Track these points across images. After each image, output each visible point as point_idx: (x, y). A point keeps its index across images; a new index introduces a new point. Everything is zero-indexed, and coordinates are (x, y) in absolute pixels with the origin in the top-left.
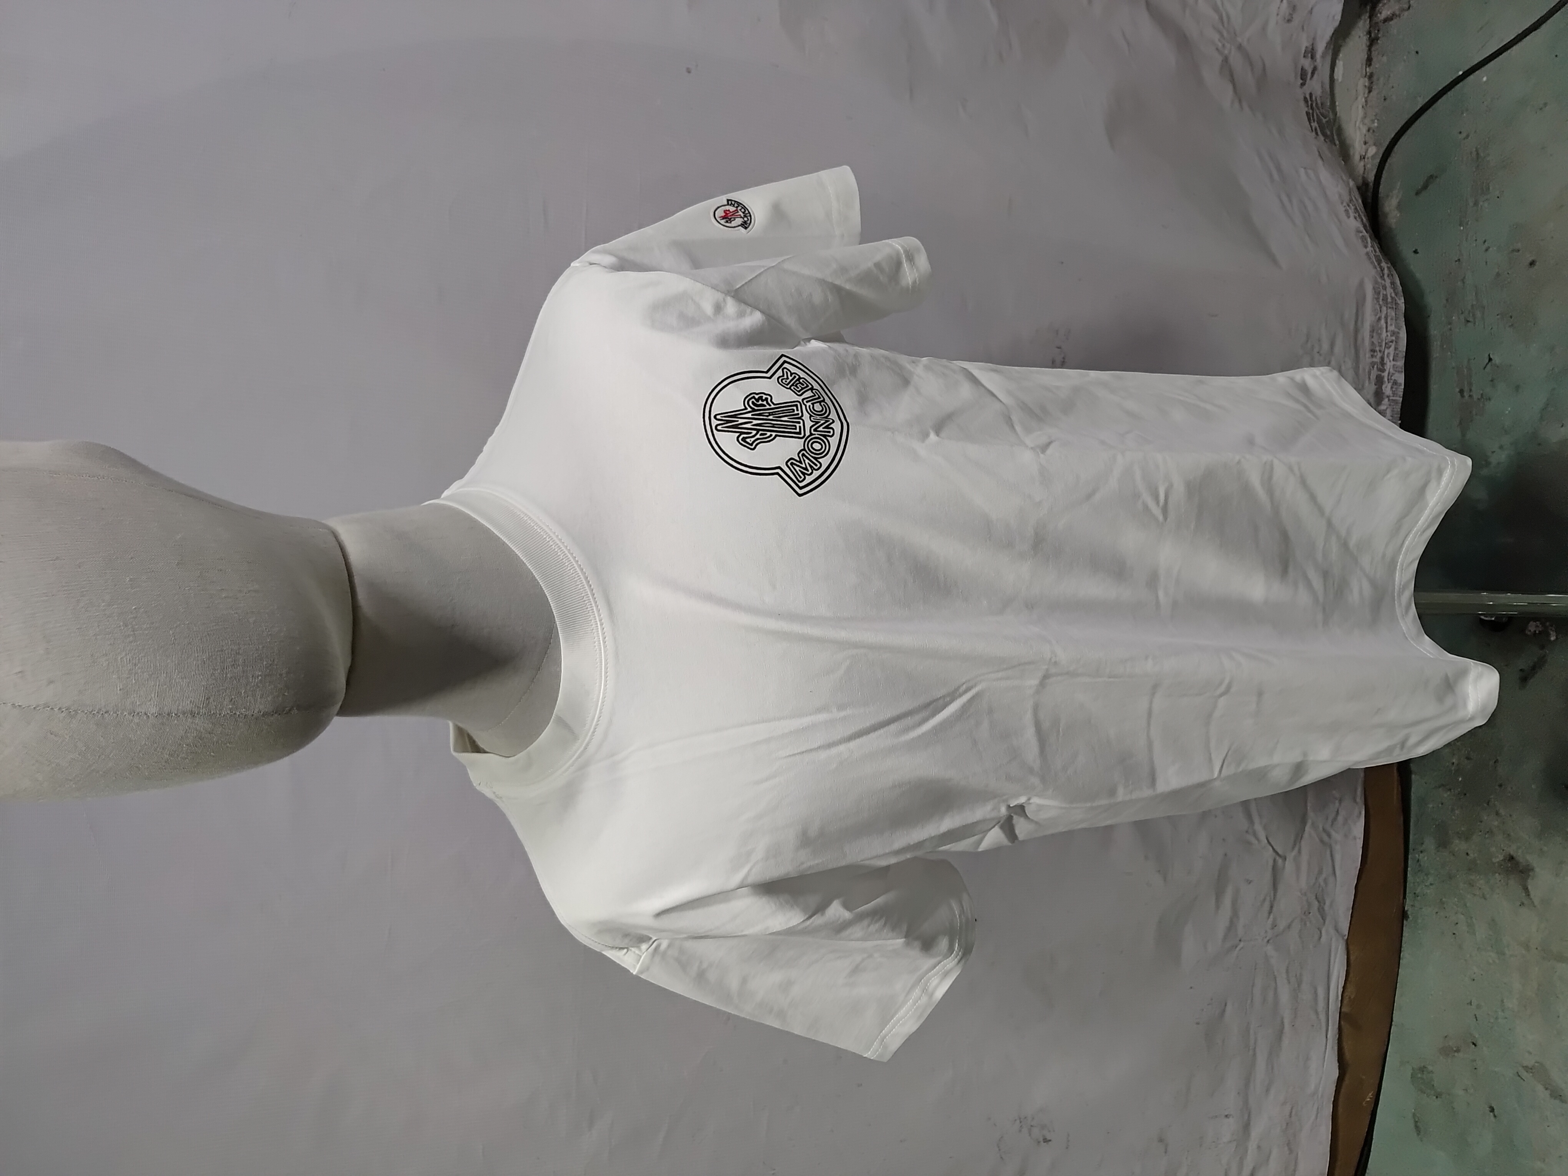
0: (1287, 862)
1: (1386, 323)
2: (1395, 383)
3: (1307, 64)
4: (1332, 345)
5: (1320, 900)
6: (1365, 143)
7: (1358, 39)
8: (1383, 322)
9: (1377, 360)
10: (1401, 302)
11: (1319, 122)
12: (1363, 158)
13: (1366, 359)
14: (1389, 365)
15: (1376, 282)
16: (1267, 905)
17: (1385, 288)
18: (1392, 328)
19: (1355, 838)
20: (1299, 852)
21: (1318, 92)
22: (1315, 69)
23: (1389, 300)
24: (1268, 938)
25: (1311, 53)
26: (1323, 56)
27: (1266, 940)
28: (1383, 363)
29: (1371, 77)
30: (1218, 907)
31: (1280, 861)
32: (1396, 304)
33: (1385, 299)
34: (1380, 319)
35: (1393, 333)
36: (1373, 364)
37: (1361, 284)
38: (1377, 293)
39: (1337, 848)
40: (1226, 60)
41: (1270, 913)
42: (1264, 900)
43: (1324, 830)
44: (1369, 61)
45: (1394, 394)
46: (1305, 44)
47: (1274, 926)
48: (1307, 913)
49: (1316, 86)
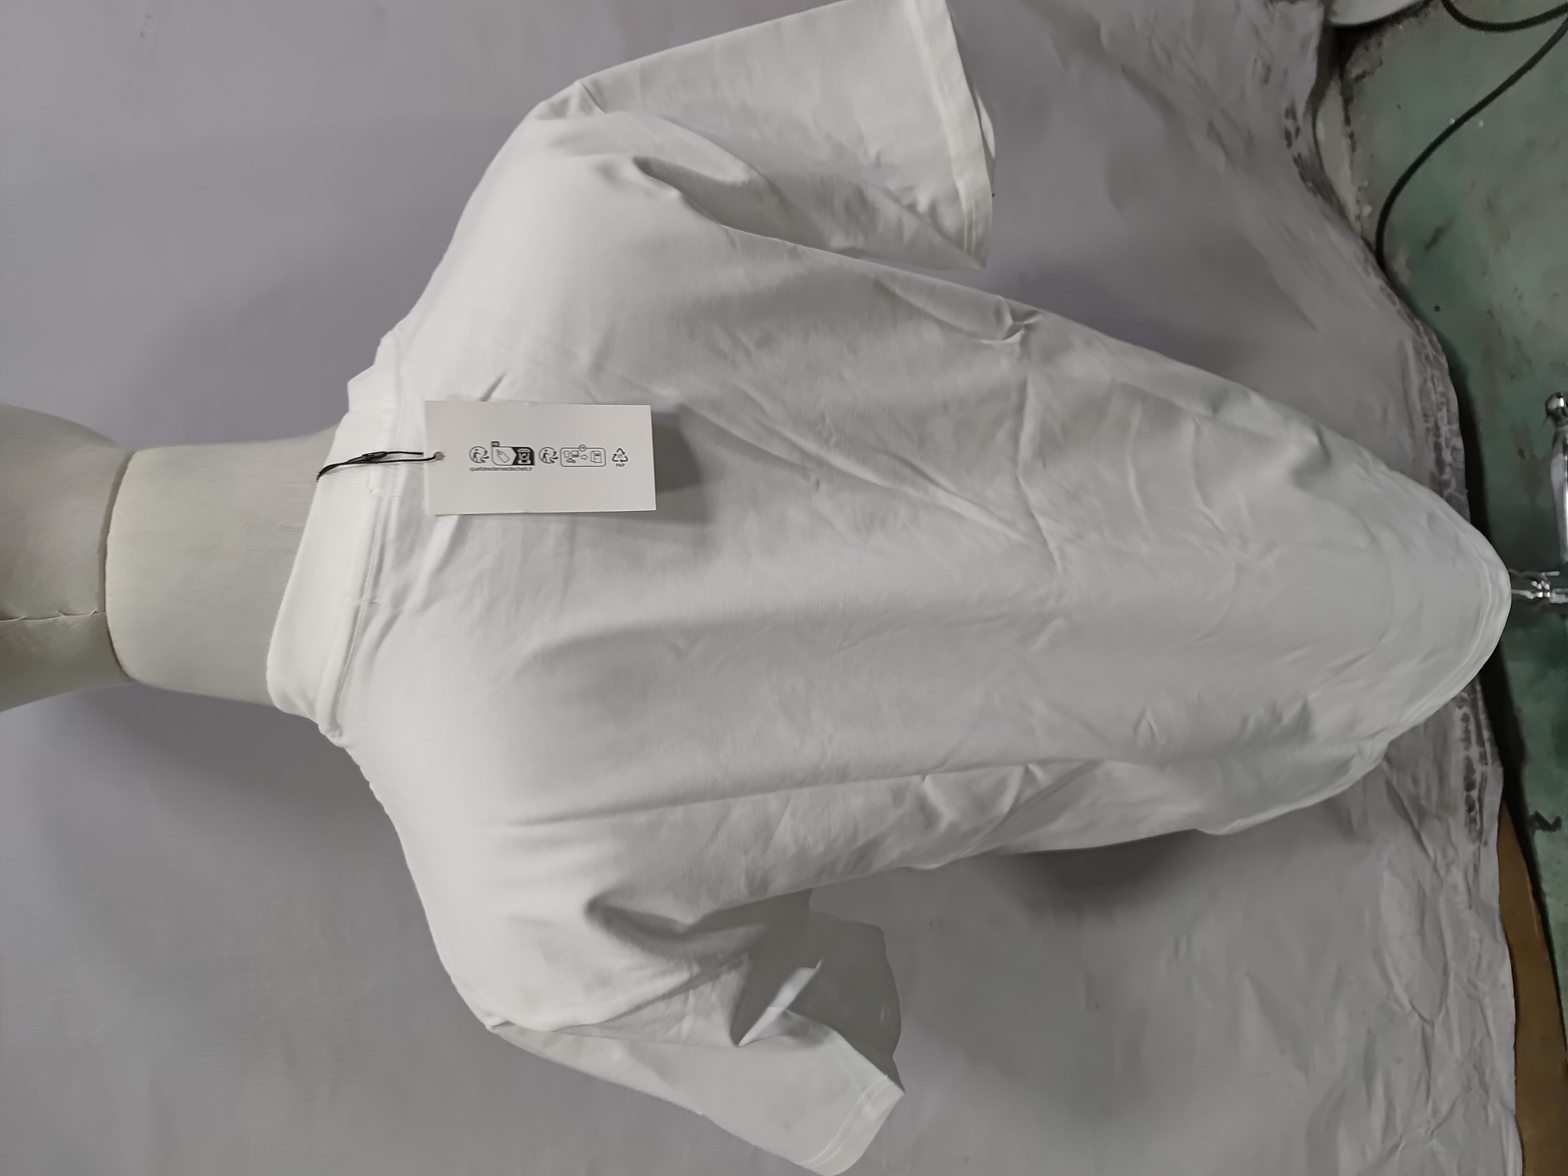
0: (1436, 1029)
1: (1434, 385)
2: (1454, 449)
3: (1289, 124)
4: (1385, 412)
5: (1479, 1068)
6: (1358, 202)
7: (1333, 101)
8: (1429, 384)
9: (1431, 425)
10: (1443, 360)
11: (1313, 182)
12: (1358, 218)
13: (1421, 425)
14: (1444, 429)
15: (1414, 341)
16: (1423, 1086)
17: (1424, 346)
18: (1440, 389)
19: (1504, 986)
20: (1447, 1012)
21: (1305, 153)
22: (1298, 131)
23: (1432, 358)
24: (1431, 1130)
25: (1291, 113)
26: (1305, 115)
27: (1429, 1132)
28: (1437, 428)
29: (1351, 136)
30: (1370, 1099)
31: (1428, 1028)
32: (1439, 363)
33: (1427, 357)
34: (1425, 381)
35: (1443, 394)
36: (1428, 430)
37: (1401, 346)
38: (1418, 352)
39: (1487, 1001)
40: (1211, 125)
41: (1428, 1096)
42: (1419, 1081)
43: (1469, 981)
44: (1347, 121)
45: (1455, 460)
46: (1284, 105)
47: (1435, 1112)
48: (1468, 1089)
49: (1302, 146)
